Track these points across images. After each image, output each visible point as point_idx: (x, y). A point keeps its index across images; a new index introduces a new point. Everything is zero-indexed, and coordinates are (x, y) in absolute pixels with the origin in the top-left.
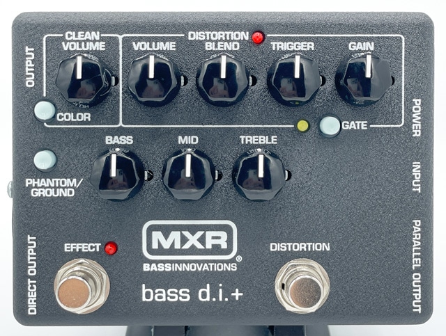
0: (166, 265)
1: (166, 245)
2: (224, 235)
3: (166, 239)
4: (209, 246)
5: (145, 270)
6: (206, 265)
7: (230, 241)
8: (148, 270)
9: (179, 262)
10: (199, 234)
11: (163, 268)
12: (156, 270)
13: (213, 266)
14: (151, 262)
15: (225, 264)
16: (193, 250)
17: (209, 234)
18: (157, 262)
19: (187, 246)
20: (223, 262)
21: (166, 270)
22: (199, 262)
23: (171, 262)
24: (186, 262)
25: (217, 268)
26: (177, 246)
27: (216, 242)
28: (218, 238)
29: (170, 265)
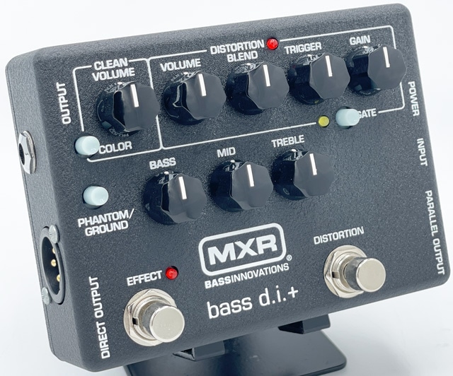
0: (226, 278)
1: (223, 259)
2: (272, 238)
3: (222, 253)
4: (261, 252)
5: (207, 287)
6: (261, 270)
7: (278, 243)
8: (210, 287)
9: (237, 273)
10: (251, 241)
11: (223, 282)
12: (217, 285)
13: (268, 270)
14: (211, 278)
15: (278, 266)
16: (248, 259)
17: (260, 240)
18: (217, 277)
19: (241, 256)
20: (275, 264)
21: (227, 283)
22: (255, 269)
23: (230, 274)
24: (243, 271)
25: (271, 271)
26: (233, 258)
27: (267, 246)
28: (268, 242)
29: (229, 277)
